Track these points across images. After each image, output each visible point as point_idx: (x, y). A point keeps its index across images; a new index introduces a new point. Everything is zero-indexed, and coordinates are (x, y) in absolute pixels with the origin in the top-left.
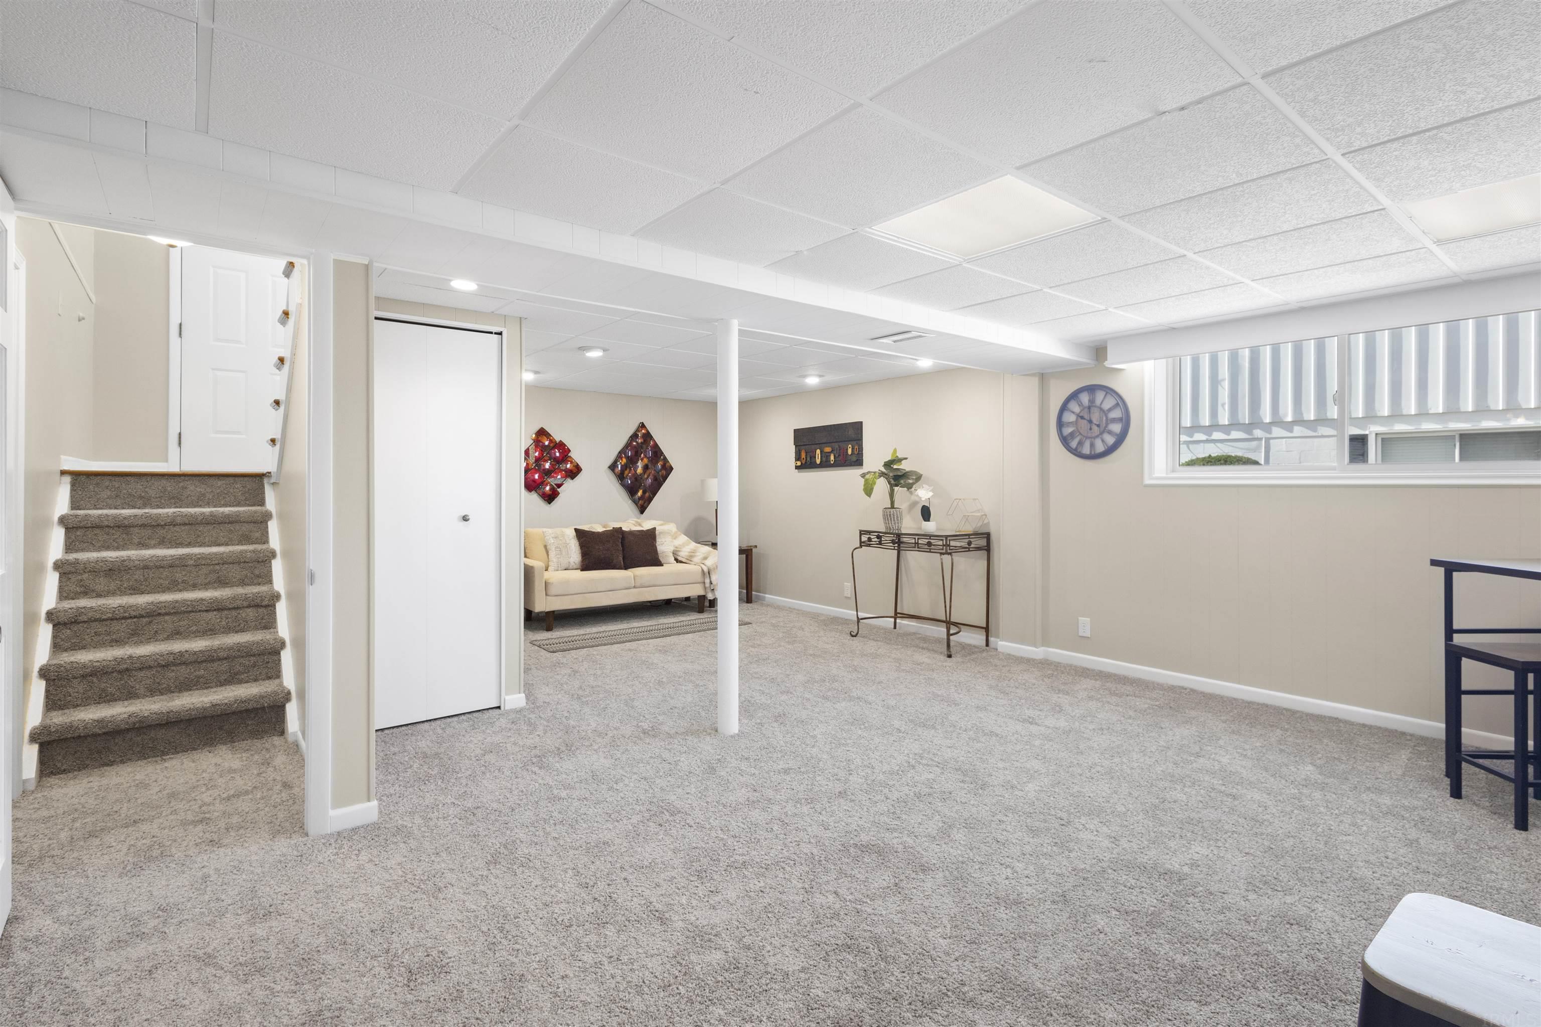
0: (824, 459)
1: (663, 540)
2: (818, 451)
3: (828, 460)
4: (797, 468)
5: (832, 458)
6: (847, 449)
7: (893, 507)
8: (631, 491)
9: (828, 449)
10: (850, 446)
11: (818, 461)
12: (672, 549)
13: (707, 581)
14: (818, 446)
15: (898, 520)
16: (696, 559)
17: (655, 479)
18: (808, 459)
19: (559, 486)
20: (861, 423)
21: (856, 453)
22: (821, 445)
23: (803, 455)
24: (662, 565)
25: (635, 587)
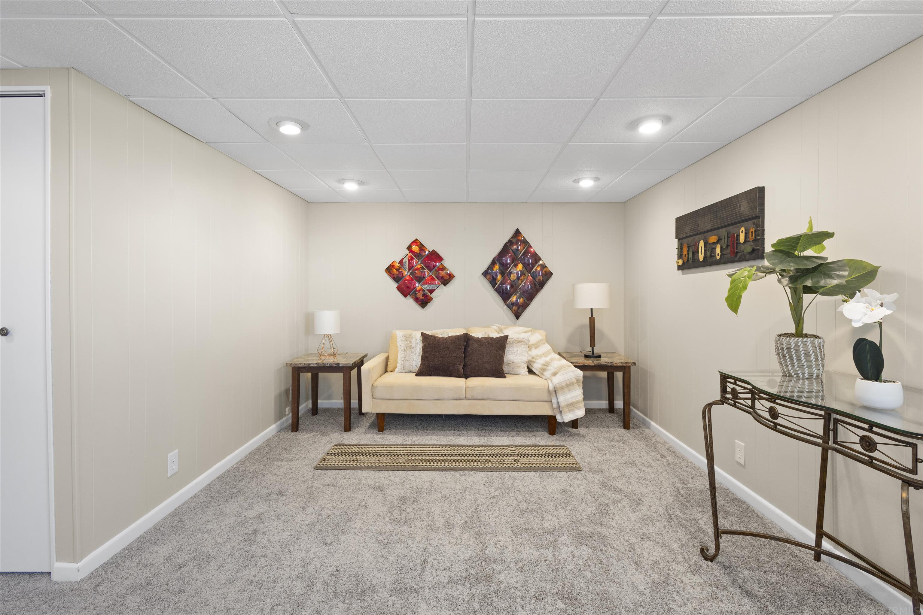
0: (708, 253)
1: (515, 349)
2: (702, 243)
3: (713, 255)
4: (680, 268)
5: (718, 250)
6: (738, 236)
7: (799, 334)
8: (505, 296)
9: (713, 239)
10: (743, 229)
11: (701, 257)
12: (525, 359)
13: (554, 400)
14: (701, 236)
15: (808, 360)
16: (547, 374)
17: (534, 284)
18: (691, 255)
19: (431, 291)
20: (764, 187)
21: (751, 238)
22: (704, 233)
23: (685, 251)
24: (505, 377)
25: (466, 399)
